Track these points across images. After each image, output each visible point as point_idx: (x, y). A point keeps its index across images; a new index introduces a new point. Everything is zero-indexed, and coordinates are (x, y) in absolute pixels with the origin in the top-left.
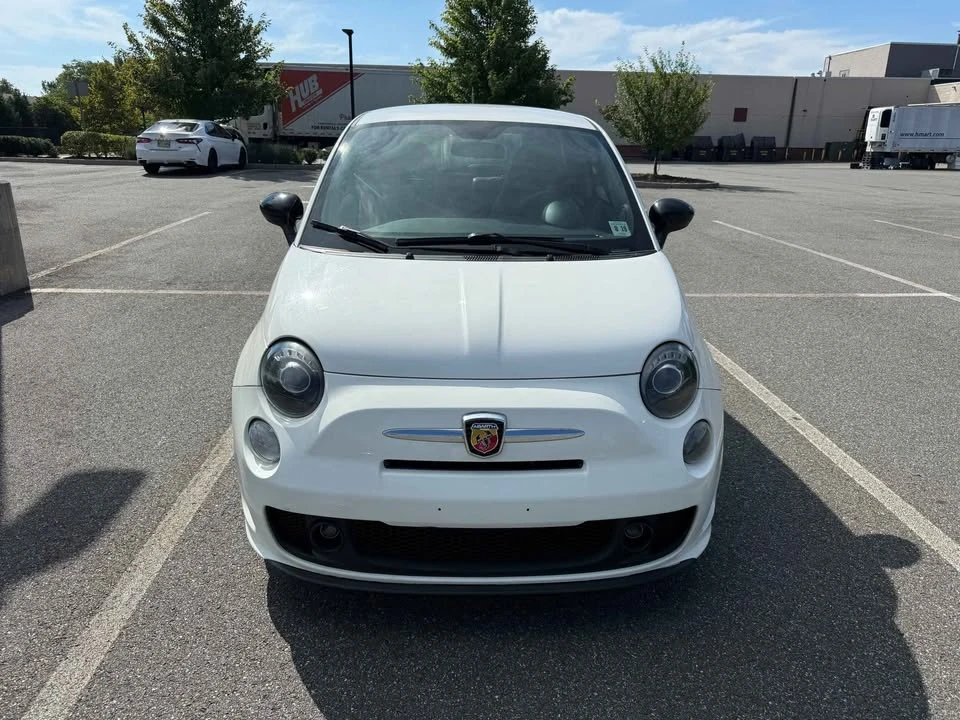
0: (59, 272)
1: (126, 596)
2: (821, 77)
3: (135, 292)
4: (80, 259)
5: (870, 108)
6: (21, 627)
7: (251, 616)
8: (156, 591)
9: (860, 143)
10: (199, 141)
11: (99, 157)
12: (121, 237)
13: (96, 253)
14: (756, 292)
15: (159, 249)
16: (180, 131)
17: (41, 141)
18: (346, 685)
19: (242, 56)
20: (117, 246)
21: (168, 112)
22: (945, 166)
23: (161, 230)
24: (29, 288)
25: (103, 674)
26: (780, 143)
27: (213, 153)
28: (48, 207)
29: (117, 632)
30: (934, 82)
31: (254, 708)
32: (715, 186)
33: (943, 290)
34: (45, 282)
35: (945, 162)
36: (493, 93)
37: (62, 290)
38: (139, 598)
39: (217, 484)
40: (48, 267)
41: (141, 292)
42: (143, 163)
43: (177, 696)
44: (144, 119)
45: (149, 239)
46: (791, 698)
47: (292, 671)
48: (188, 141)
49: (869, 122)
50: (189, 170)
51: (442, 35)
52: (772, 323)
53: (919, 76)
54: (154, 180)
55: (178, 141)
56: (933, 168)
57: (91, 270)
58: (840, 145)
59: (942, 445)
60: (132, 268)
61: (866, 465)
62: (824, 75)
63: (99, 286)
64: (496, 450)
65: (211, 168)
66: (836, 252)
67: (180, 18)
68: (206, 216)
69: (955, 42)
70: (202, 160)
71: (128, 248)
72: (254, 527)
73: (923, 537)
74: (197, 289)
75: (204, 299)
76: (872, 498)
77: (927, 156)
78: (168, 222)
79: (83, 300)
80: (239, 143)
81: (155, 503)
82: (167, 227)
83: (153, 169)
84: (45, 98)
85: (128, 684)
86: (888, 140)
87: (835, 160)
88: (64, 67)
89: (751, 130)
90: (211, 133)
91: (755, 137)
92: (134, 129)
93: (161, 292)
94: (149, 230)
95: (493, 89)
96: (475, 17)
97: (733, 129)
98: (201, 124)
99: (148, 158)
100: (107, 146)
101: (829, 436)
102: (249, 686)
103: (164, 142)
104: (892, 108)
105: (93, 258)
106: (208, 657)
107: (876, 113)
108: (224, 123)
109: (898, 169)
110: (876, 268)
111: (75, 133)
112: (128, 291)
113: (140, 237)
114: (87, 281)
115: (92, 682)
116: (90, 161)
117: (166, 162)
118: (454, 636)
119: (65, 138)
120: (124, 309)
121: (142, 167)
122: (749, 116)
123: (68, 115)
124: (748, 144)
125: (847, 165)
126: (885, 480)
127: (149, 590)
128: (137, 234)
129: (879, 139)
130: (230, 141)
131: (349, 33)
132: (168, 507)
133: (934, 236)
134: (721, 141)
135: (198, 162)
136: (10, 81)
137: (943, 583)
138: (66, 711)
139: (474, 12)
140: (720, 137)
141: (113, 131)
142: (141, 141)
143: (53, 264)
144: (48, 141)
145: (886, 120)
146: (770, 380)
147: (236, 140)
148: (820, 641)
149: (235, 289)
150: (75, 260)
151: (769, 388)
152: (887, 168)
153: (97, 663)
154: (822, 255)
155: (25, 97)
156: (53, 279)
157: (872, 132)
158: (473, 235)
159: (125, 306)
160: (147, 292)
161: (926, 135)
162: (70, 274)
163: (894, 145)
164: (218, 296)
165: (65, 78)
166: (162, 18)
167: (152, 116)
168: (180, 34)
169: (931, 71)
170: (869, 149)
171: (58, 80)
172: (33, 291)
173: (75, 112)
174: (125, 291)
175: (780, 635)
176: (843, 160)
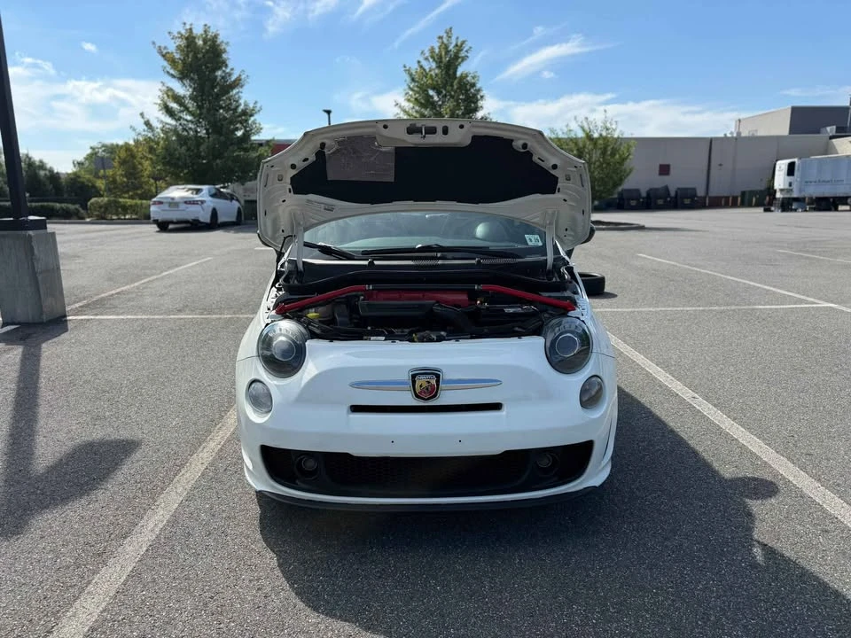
0: (89, 304)
1: (151, 525)
2: (733, 137)
3: (152, 317)
4: (106, 294)
5: (777, 161)
6: (71, 546)
7: (248, 537)
8: (174, 521)
9: (771, 191)
10: (203, 202)
11: (119, 219)
12: (139, 278)
13: (118, 290)
14: (669, 306)
15: (170, 286)
16: (188, 194)
17: (71, 207)
18: (321, 582)
19: (239, 133)
20: (136, 284)
21: (177, 180)
22: (848, 208)
23: (171, 272)
24: (65, 316)
25: (135, 575)
26: (701, 192)
27: (214, 213)
28: (78, 257)
29: (145, 549)
30: (832, 138)
31: (251, 596)
32: (641, 228)
33: (832, 302)
34: (78, 312)
35: (846, 204)
37: (92, 317)
38: (161, 526)
39: (221, 450)
40: (80, 301)
41: (156, 317)
42: (156, 222)
43: (192, 589)
44: (156, 187)
45: (162, 278)
46: (672, 587)
47: (278, 572)
48: (194, 203)
49: (777, 173)
50: (194, 226)
51: (405, 111)
52: (681, 329)
53: (819, 132)
54: (165, 235)
55: (186, 202)
56: (836, 210)
57: (116, 302)
58: (753, 193)
59: (815, 415)
60: (148, 300)
61: (749, 429)
62: (735, 135)
63: (122, 314)
64: (435, 396)
65: (213, 224)
66: (741, 275)
67: (190, 105)
68: (209, 261)
69: (848, 104)
70: (205, 217)
71: (144, 286)
72: (251, 468)
73: (791, 479)
74: (202, 314)
75: (208, 321)
76: (752, 453)
77: (831, 200)
78: (177, 266)
79: (109, 324)
80: (236, 205)
81: (171, 464)
82: (177, 269)
83: (163, 226)
84: (75, 174)
85: (154, 581)
86: (794, 187)
87: (750, 205)
88: (91, 148)
89: (674, 182)
90: (213, 196)
91: (679, 189)
92: (148, 196)
93: (172, 317)
94: (162, 272)
96: (432, 97)
97: (659, 182)
98: (205, 188)
99: (160, 218)
100: (125, 209)
101: (720, 410)
102: (247, 582)
103: (173, 203)
104: (796, 160)
105: (117, 293)
106: (215, 564)
107: (782, 166)
108: (224, 188)
109: (806, 211)
110: (774, 287)
111: (100, 200)
112: (146, 317)
113: (155, 277)
114: (113, 309)
115: (127, 580)
116: (111, 222)
117: (175, 220)
118: (407, 549)
119: (92, 204)
120: (143, 329)
121: (155, 226)
122: (672, 171)
123: (94, 186)
124: (673, 194)
125: (761, 210)
126: (764, 440)
127: (168, 521)
128: (152, 275)
129: (787, 187)
130: (228, 202)
131: (328, 112)
132: (182, 466)
133: (829, 261)
134: (648, 193)
135: (202, 220)
136: (45, 161)
137: (804, 509)
138: (108, 599)
139: (431, 92)
140: (648, 189)
141: (132, 198)
142: (155, 203)
143: (84, 299)
144: (77, 206)
145: (791, 170)
146: (675, 370)
147: (234, 202)
148: (699, 550)
149: (234, 313)
150: (103, 295)
151: (673, 376)
152: (795, 210)
153: (130, 569)
154: (729, 277)
155: (57, 173)
156: (85, 309)
157: (780, 181)
158: (420, 246)
159: (144, 327)
160: (162, 317)
161: (828, 182)
162: (99, 305)
163: (800, 191)
164: (220, 318)
165: (91, 157)
166: (174, 106)
167: (163, 185)
168: (189, 118)
169: (828, 129)
170: (778, 195)
171: (86, 159)
172: (68, 318)
173: (100, 184)
174: (143, 317)
175: (667, 546)
176: (757, 205)
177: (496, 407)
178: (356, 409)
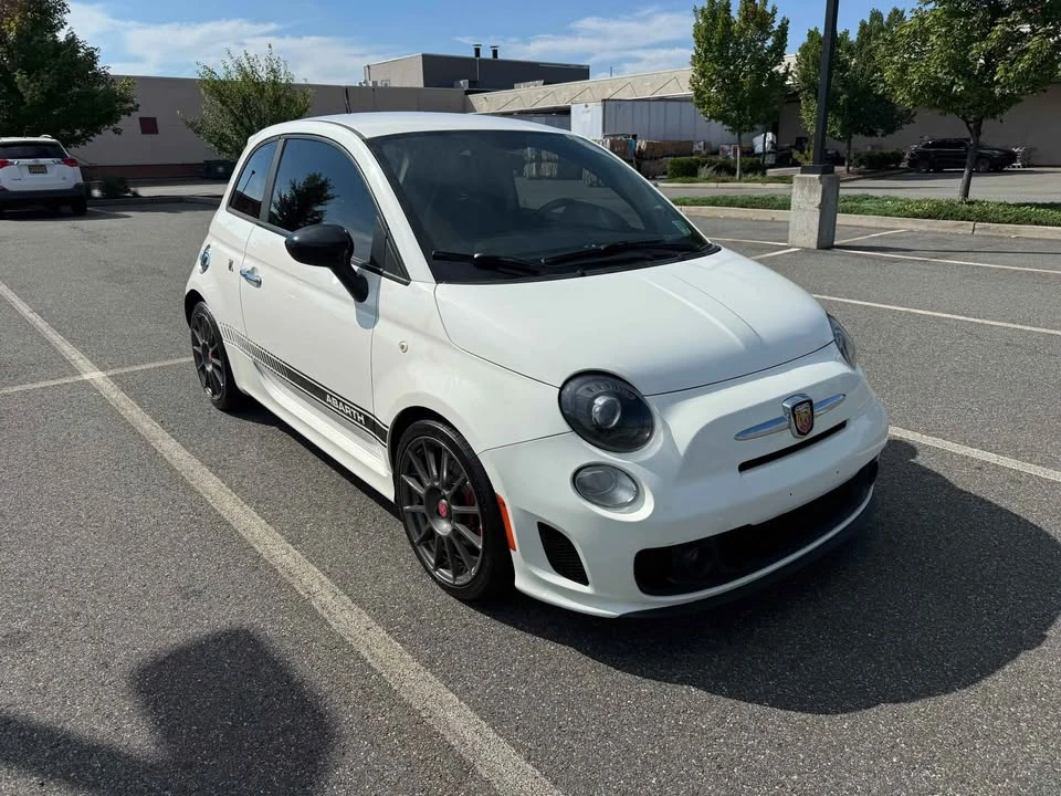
2: (368, 87)
30: (468, 93)
36: (27, 100)
53: (452, 86)
62: (370, 84)
64: (811, 428)
95: (27, 95)
169: (461, 82)
177: (842, 426)
178: (744, 467)
